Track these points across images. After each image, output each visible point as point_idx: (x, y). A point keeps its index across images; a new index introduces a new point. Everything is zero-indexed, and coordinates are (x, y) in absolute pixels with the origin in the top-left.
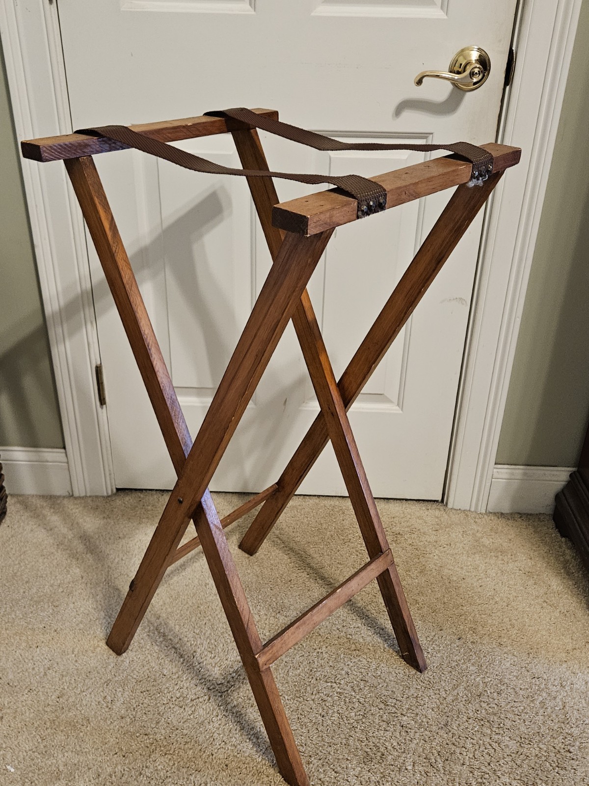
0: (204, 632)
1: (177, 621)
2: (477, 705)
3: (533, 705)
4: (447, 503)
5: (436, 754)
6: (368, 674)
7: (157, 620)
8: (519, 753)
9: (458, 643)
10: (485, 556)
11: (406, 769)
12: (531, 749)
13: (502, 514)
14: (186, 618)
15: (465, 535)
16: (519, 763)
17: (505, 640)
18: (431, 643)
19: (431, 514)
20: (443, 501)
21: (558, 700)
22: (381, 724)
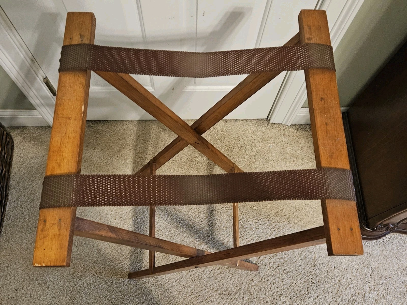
0: (140, 226)
1: (125, 220)
2: (275, 260)
3: (300, 258)
4: (269, 120)
5: (254, 290)
6: (223, 246)
7: (115, 220)
8: (291, 286)
9: (268, 223)
10: (287, 161)
11: (240, 298)
12: (297, 283)
13: (300, 125)
14: (130, 218)
15: (277, 146)
16: (290, 291)
17: (291, 219)
18: (255, 224)
19: (260, 130)
20: (268, 119)
21: (312, 254)
22: (229, 275)
